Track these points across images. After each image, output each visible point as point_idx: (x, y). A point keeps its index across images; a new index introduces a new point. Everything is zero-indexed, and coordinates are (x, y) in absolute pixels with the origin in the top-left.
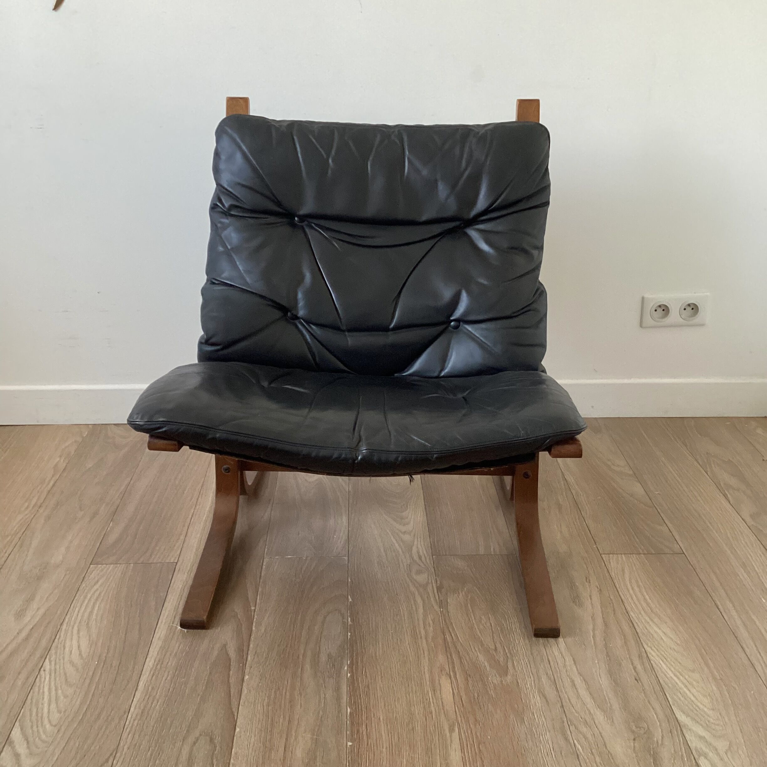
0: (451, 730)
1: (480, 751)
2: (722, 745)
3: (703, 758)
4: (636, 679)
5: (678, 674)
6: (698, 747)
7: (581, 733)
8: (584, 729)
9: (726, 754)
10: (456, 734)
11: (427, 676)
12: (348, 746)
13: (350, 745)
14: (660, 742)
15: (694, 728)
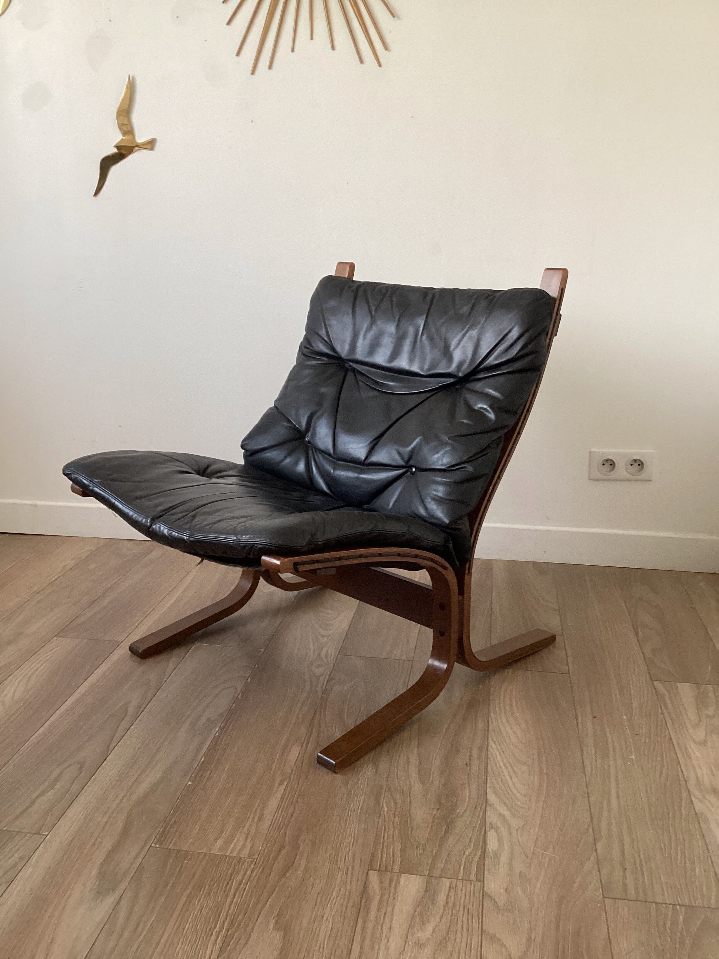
0: (281, 784)
1: (297, 801)
2: (515, 823)
3: (493, 830)
4: (466, 765)
5: (508, 765)
6: (494, 822)
7: (393, 798)
8: (398, 796)
9: (517, 830)
10: (283, 788)
11: (283, 742)
12: (188, 785)
13: (190, 784)
14: (461, 814)
15: (498, 808)
